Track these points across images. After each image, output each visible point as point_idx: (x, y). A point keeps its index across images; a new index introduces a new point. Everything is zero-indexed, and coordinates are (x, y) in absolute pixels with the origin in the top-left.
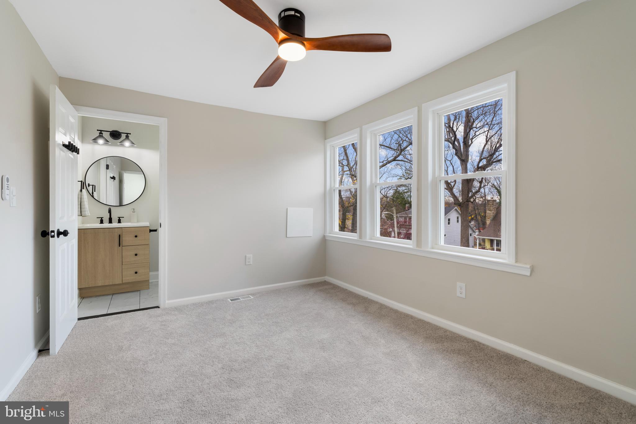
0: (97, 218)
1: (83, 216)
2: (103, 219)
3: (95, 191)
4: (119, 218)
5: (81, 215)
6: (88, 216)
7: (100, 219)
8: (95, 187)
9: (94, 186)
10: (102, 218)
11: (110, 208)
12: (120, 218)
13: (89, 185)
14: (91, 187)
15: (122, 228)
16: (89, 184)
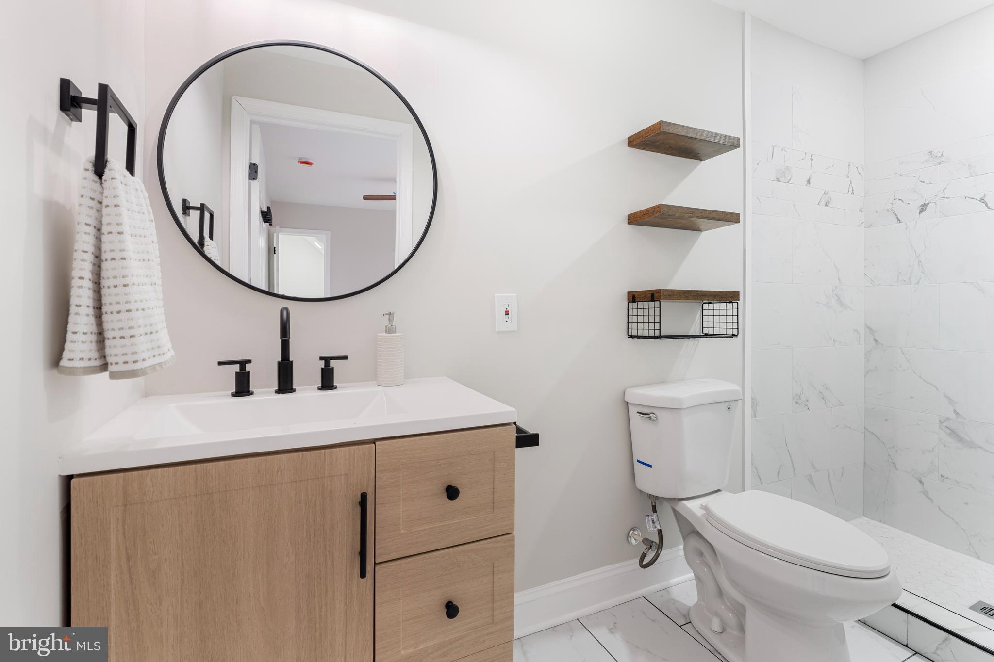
0: (220, 363)
1: (114, 376)
2: (248, 367)
3: (211, 237)
4: (327, 360)
5: (104, 367)
6: (153, 367)
7: (237, 368)
8: (212, 216)
9: (207, 216)
10: (243, 364)
11: (287, 309)
12: (333, 363)
13: (187, 208)
14: (195, 215)
15: (374, 441)
16: (185, 201)
